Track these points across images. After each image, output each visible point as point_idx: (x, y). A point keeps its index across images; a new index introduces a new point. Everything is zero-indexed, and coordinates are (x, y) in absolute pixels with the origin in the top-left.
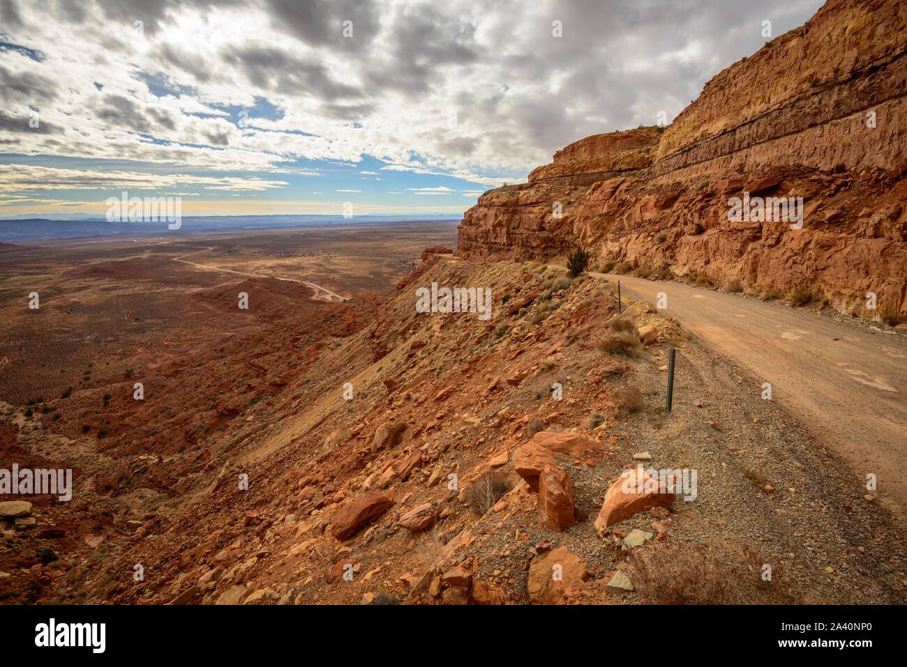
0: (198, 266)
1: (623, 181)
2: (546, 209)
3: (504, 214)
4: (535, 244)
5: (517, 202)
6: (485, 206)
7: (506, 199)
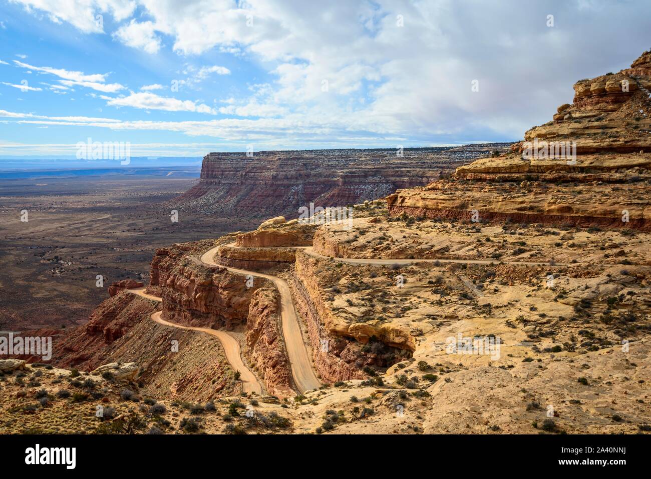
1: (267, 306)
2: (232, 293)
3: (202, 291)
4: (225, 317)
5: (211, 283)
6: (186, 277)
7: (204, 281)
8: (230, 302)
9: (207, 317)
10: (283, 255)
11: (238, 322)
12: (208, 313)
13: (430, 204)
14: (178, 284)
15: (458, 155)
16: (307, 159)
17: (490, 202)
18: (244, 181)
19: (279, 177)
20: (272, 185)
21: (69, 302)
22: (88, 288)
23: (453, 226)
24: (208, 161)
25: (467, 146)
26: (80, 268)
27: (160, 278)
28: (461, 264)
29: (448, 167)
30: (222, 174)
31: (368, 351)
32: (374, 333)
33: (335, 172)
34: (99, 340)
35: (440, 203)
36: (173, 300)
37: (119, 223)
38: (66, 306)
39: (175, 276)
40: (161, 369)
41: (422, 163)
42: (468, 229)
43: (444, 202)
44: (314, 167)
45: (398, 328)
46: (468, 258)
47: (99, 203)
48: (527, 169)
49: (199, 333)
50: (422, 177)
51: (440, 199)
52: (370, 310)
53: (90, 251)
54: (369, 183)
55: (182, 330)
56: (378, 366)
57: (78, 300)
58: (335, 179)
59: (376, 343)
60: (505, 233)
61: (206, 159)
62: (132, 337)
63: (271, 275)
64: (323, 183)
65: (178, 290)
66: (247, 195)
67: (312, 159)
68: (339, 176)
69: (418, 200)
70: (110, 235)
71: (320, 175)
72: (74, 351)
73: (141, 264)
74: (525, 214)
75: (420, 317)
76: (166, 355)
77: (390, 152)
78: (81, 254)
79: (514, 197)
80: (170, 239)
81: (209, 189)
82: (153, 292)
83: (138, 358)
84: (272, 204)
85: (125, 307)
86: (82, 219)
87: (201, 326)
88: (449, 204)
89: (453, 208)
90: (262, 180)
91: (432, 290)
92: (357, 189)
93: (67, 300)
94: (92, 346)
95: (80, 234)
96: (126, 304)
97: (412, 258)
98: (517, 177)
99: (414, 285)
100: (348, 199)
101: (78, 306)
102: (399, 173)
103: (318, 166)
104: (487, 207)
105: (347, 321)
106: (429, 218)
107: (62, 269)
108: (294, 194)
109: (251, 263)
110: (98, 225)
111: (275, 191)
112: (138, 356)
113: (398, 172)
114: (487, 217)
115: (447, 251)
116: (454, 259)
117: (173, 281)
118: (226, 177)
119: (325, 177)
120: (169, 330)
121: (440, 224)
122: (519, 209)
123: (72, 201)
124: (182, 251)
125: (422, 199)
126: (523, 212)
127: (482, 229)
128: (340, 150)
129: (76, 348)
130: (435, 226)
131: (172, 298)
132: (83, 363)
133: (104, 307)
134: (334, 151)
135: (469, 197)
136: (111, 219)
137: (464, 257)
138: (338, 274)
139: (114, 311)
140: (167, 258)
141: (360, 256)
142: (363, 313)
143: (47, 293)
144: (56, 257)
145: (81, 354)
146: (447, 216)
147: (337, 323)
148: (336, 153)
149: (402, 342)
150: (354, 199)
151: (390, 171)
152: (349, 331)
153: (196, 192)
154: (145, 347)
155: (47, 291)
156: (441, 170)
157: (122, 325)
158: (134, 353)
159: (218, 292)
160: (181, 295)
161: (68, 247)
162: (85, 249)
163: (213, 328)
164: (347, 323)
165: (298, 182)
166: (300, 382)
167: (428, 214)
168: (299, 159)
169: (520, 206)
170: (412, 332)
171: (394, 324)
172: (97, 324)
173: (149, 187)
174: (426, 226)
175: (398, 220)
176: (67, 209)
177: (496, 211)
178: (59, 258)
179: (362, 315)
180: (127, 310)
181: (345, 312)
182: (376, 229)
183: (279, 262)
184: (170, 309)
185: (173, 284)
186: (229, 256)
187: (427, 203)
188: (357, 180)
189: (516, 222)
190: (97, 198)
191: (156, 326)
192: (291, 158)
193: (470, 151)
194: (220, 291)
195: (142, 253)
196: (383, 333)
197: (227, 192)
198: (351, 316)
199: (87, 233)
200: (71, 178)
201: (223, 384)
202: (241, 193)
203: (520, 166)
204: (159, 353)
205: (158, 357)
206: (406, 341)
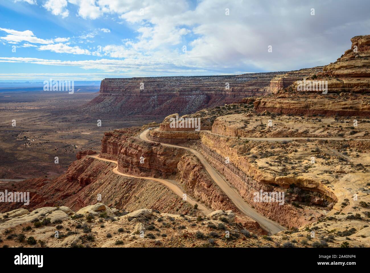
1: (196, 165)
2: (166, 158)
3: (147, 157)
4: (162, 171)
5: (152, 152)
6: (134, 149)
7: (148, 151)
8: (165, 163)
9: (150, 171)
10: (192, 135)
11: (170, 174)
12: (151, 169)
13: (284, 106)
14: (130, 152)
15: (240, 79)
16: (159, 81)
17: (324, 105)
18: (124, 94)
19: (144, 92)
20: (140, 96)
21: (39, 162)
22: (48, 154)
23: (303, 119)
24: (104, 83)
25: (245, 75)
26: (40, 143)
27: (108, 149)
28: (324, 140)
29: (236, 86)
30: (112, 90)
31: (291, 193)
32: (293, 182)
33: (174, 89)
34: (76, 185)
35: (292, 105)
36: (127, 162)
37: (57, 117)
38: (38, 164)
39: (127, 148)
40: (128, 201)
41: (221, 84)
42: (313, 120)
43: (294, 104)
44: (163, 86)
45: (311, 179)
46: (323, 136)
47: (43, 106)
48: (342, 86)
49: (148, 180)
50: (222, 91)
51: (291, 103)
52: (284, 168)
53: (44, 133)
54: (193, 95)
55: (136, 178)
56: (299, 201)
57: (45, 161)
58: (174, 93)
59: (297, 188)
60: (337, 122)
61: (103, 82)
62: (103, 183)
63: (186, 147)
64: (168, 95)
65: (129, 156)
66: (127, 101)
67: (162, 82)
68: (177, 91)
69: (276, 104)
70: (53, 124)
71: (166, 90)
72: (62, 191)
73: (74, 140)
74: (347, 111)
75: (321, 172)
76: (129, 193)
77: (203, 78)
78: (39, 135)
79: (339, 102)
80: (87, 126)
81: (105, 98)
82: (105, 157)
83: (111, 195)
84: (141, 106)
85: (89, 165)
86: (35, 115)
87: (147, 176)
88: (298, 106)
89: (300, 108)
90: (135, 93)
91: (315, 156)
92: (187, 98)
93: (38, 161)
94: (72, 188)
95: (35, 124)
96: (90, 163)
97: (287, 137)
98: (337, 90)
99: (303, 153)
100: (182, 103)
101: (45, 164)
102: (210, 89)
103: (165, 86)
104: (323, 107)
105: (273, 175)
106: (285, 114)
107: (30, 143)
108: (152, 101)
109: (173, 140)
110: (45, 119)
111: (142, 99)
112: (111, 194)
113: (208, 88)
114: (323, 113)
115: (308, 133)
116: (314, 137)
117: (126, 151)
118: (114, 92)
119: (169, 92)
120: (128, 179)
121: (293, 117)
122: (343, 108)
123: (27, 106)
124: (121, 134)
125: (279, 103)
126: (346, 110)
127: (322, 119)
128: (176, 77)
129: (62, 189)
130: (290, 118)
131: (126, 160)
132: (69, 198)
133: (75, 166)
134: (173, 77)
135: (311, 101)
136: (51, 115)
137: (320, 136)
138: (248, 147)
139: (82, 168)
140: (112, 138)
141: (253, 136)
142: (281, 170)
143: (25, 157)
144: (25, 137)
145: (66, 192)
146: (297, 113)
147: (266, 176)
148: (174, 79)
149: (314, 187)
150: (186, 103)
151: (204, 88)
152: (275, 180)
153: (97, 100)
154: (115, 189)
155: (25, 156)
156: (232, 87)
157: (90, 176)
158: (108, 192)
159: (156, 157)
160: (132, 159)
161: (30, 131)
162: (40, 132)
163: (155, 177)
164: (273, 176)
165: (154, 94)
166: (243, 211)
167: (283, 111)
168: (155, 82)
169: (343, 106)
170: (322, 181)
171: (305, 176)
172: (73, 175)
173: (69, 97)
174: (284, 118)
175: (264, 115)
176: (25, 110)
177: (328, 109)
178: (27, 137)
179: (281, 171)
180: (91, 167)
181: (269, 170)
182: (254, 120)
183: (189, 139)
184: (124, 167)
185: (126, 153)
186: (159, 136)
187: (283, 105)
188: (187, 93)
189: (342, 116)
190: (41, 103)
191: (119, 177)
192: (149, 81)
193: (246, 77)
194: (158, 156)
195: (73, 134)
196: (299, 182)
197: (115, 100)
198: (273, 172)
199: (40, 123)
200: (23, 93)
201: (186, 211)
202: (123, 100)
203: (337, 84)
204: (124, 192)
205: (125, 194)
206: (317, 187)
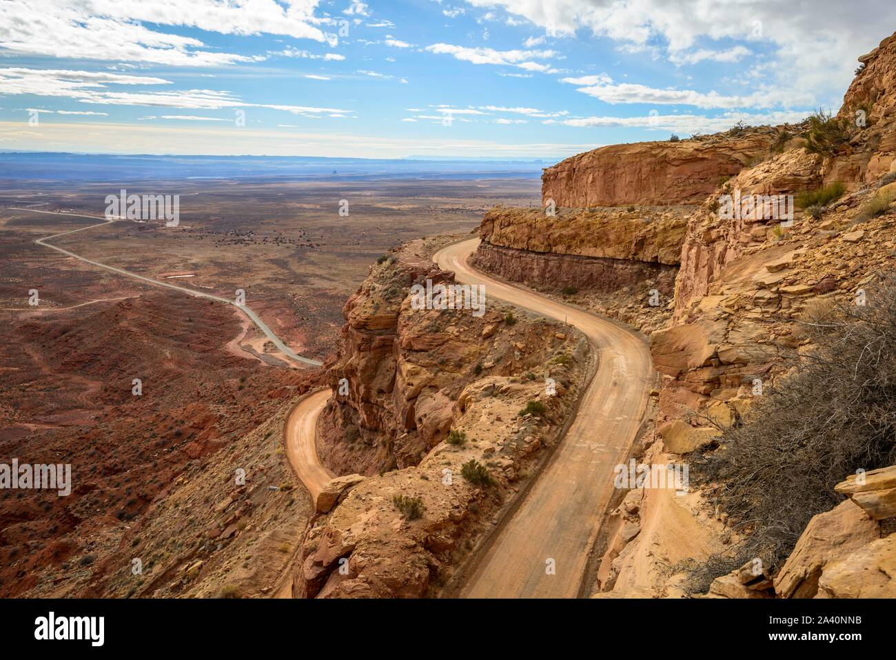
0: (72, 257)
